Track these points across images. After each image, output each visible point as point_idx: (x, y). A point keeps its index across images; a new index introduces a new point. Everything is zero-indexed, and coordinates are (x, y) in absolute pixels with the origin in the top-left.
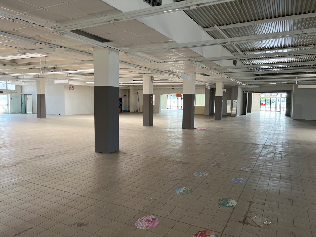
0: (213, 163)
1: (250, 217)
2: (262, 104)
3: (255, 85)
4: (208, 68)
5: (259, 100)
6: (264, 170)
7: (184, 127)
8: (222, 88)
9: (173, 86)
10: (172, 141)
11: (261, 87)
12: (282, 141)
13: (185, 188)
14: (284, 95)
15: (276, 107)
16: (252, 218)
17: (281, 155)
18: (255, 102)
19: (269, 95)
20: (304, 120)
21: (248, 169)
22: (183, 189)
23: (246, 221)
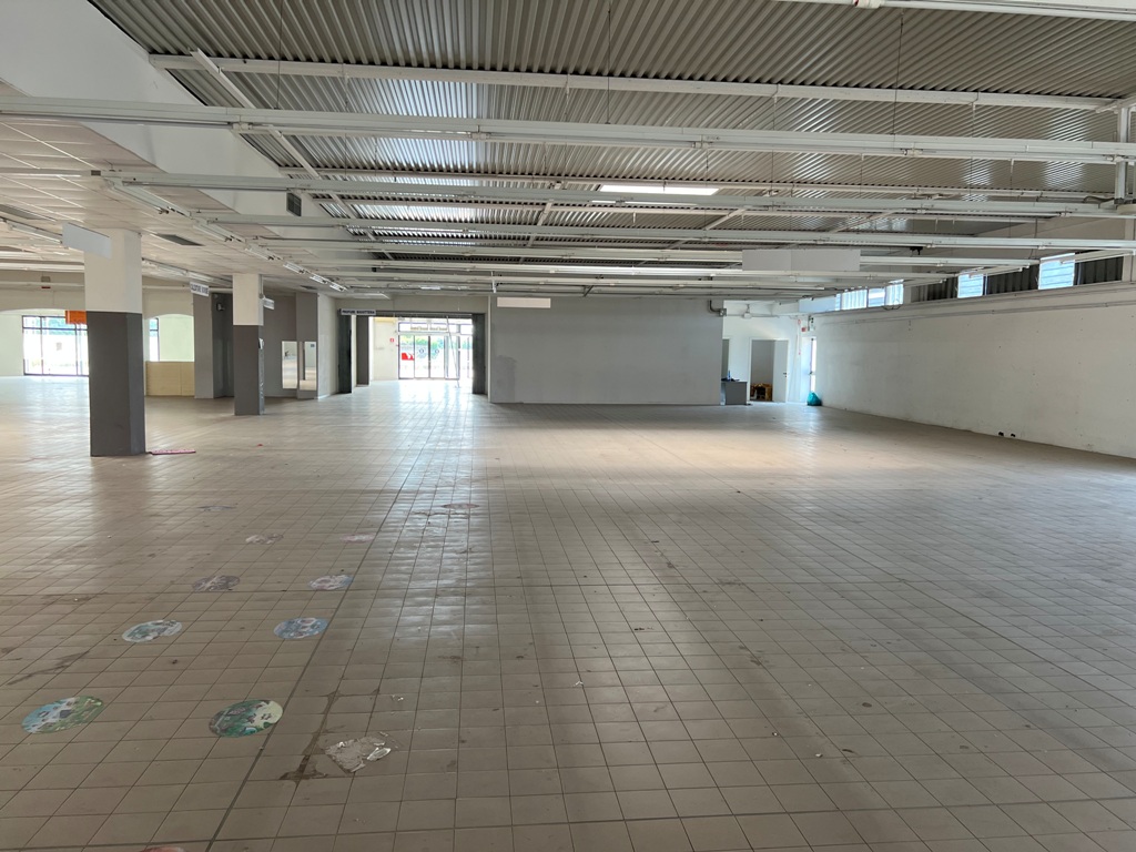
0: (207, 580)
1: (322, 751)
2: (405, 357)
3: (374, 289)
4: (187, 214)
5: (392, 340)
6: (390, 576)
7: (99, 448)
8: (257, 296)
9: (46, 277)
10: (32, 515)
11: (395, 296)
12: (453, 474)
13: (72, 700)
14: (467, 327)
15: (446, 368)
16: (332, 750)
17: (446, 520)
18: (381, 349)
19: (424, 326)
20: (522, 404)
21: (336, 582)
22: (64, 707)
23: (309, 769)
